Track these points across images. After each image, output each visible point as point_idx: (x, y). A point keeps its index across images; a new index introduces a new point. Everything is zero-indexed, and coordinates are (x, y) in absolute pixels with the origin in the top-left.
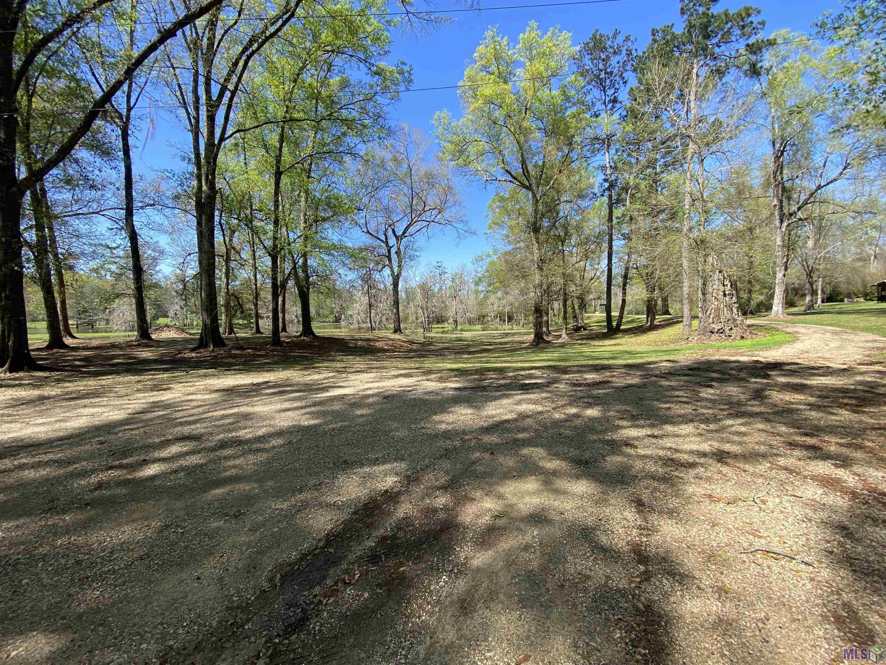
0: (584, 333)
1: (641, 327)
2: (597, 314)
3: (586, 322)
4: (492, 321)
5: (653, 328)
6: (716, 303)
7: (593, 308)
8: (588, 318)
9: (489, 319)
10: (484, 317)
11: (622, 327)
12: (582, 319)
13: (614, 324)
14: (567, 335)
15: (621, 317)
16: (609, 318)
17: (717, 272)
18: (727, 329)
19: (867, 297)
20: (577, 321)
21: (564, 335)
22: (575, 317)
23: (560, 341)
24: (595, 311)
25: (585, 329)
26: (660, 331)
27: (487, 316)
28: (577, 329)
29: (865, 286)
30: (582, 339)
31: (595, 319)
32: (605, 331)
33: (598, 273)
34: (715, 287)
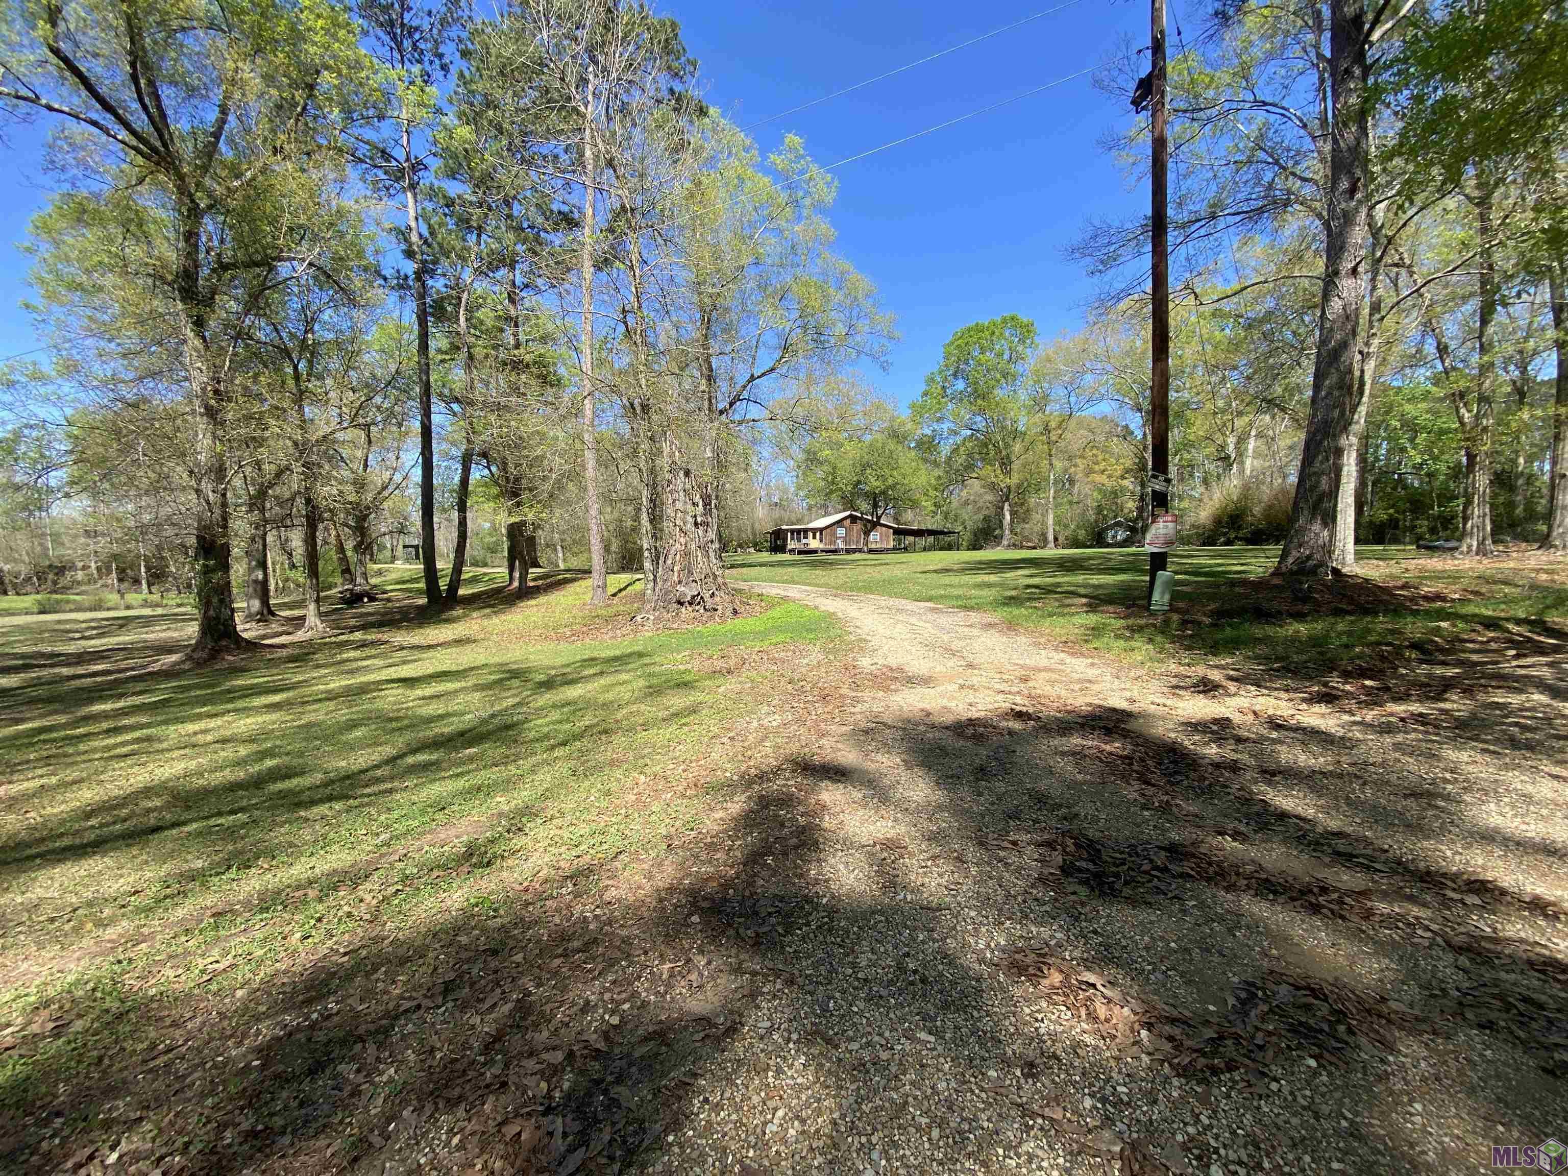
0: (371, 607)
1: (499, 591)
2: (399, 564)
3: (373, 581)
4: (91, 581)
5: (525, 593)
6: (683, 540)
7: (388, 554)
8: (380, 573)
9: (80, 575)
10: (61, 570)
11: (461, 592)
12: (365, 575)
13: (443, 584)
14: (320, 614)
15: (457, 569)
16: (431, 573)
17: (682, 474)
18: (707, 596)
19: (759, 549)
20: (352, 581)
21: (312, 619)
22: (347, 571)
23: (300, 636)
24: (393, 559)
25: (372, 599)
26: (542, 599)
27: (73, 567)
28: (354, 599)
29: (754, 534)
30: (363, 627)
31: (394, 576)
32: (423, 601)
33: (398, 478)
34: (679, 505)
